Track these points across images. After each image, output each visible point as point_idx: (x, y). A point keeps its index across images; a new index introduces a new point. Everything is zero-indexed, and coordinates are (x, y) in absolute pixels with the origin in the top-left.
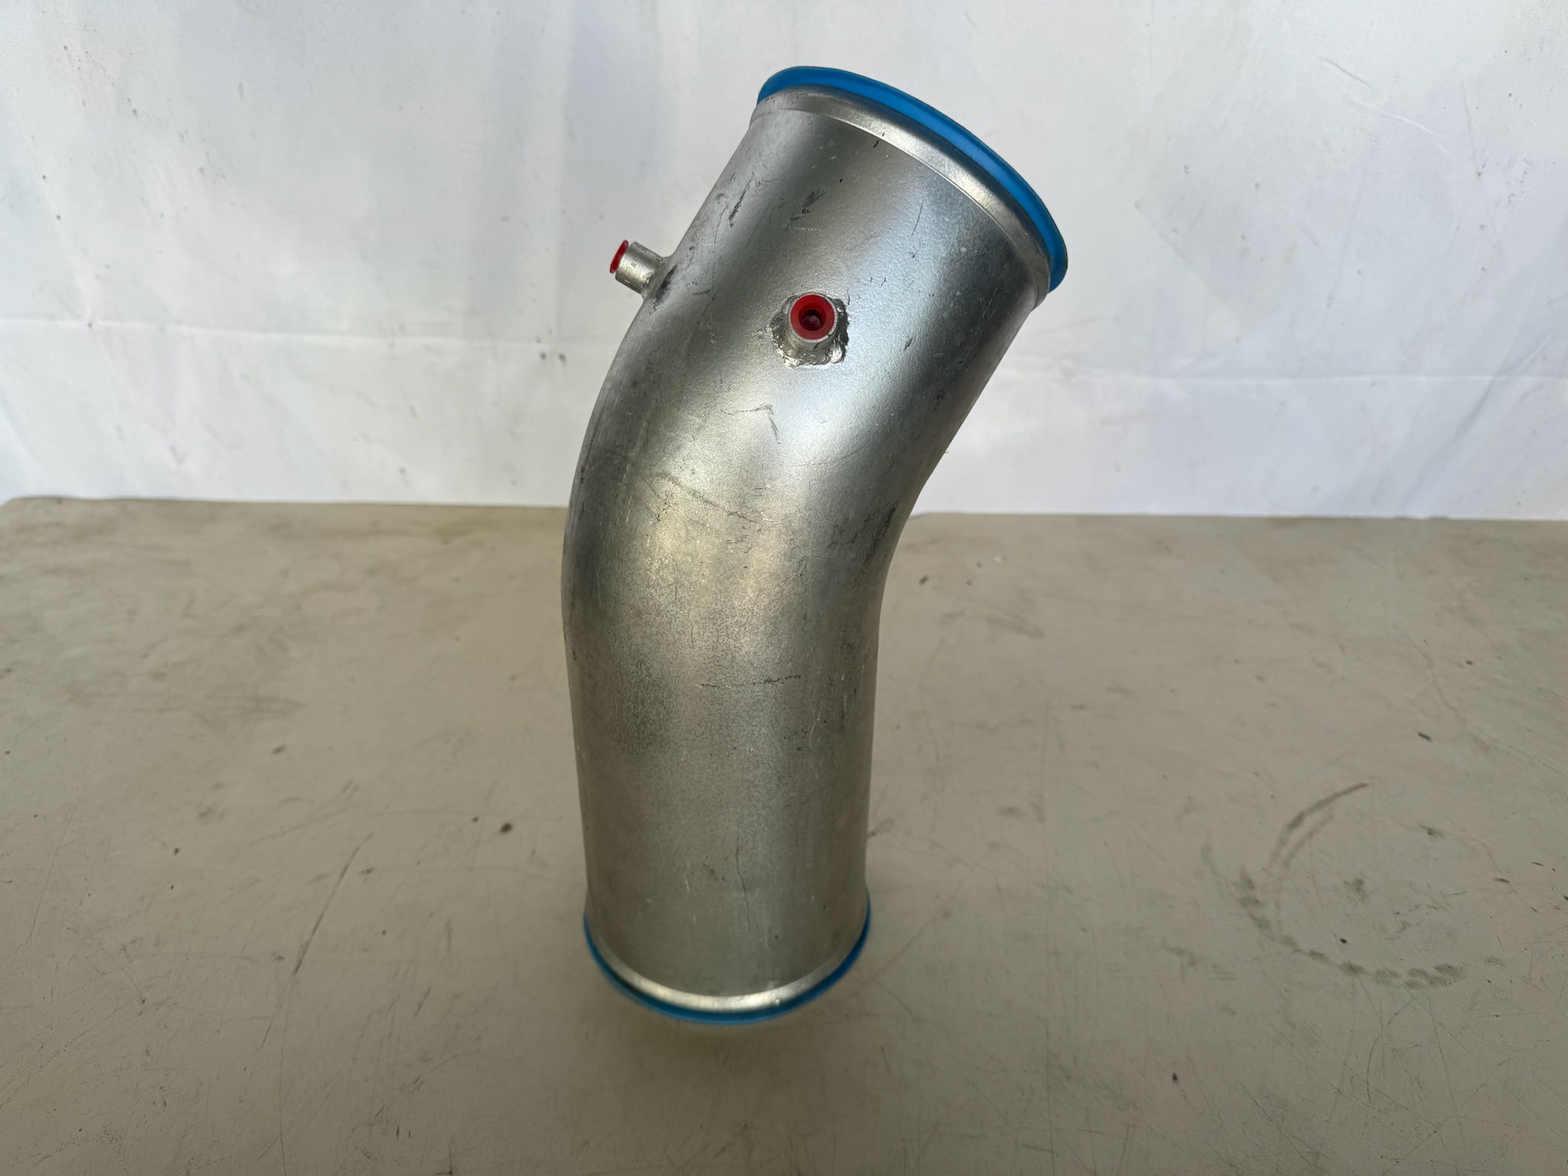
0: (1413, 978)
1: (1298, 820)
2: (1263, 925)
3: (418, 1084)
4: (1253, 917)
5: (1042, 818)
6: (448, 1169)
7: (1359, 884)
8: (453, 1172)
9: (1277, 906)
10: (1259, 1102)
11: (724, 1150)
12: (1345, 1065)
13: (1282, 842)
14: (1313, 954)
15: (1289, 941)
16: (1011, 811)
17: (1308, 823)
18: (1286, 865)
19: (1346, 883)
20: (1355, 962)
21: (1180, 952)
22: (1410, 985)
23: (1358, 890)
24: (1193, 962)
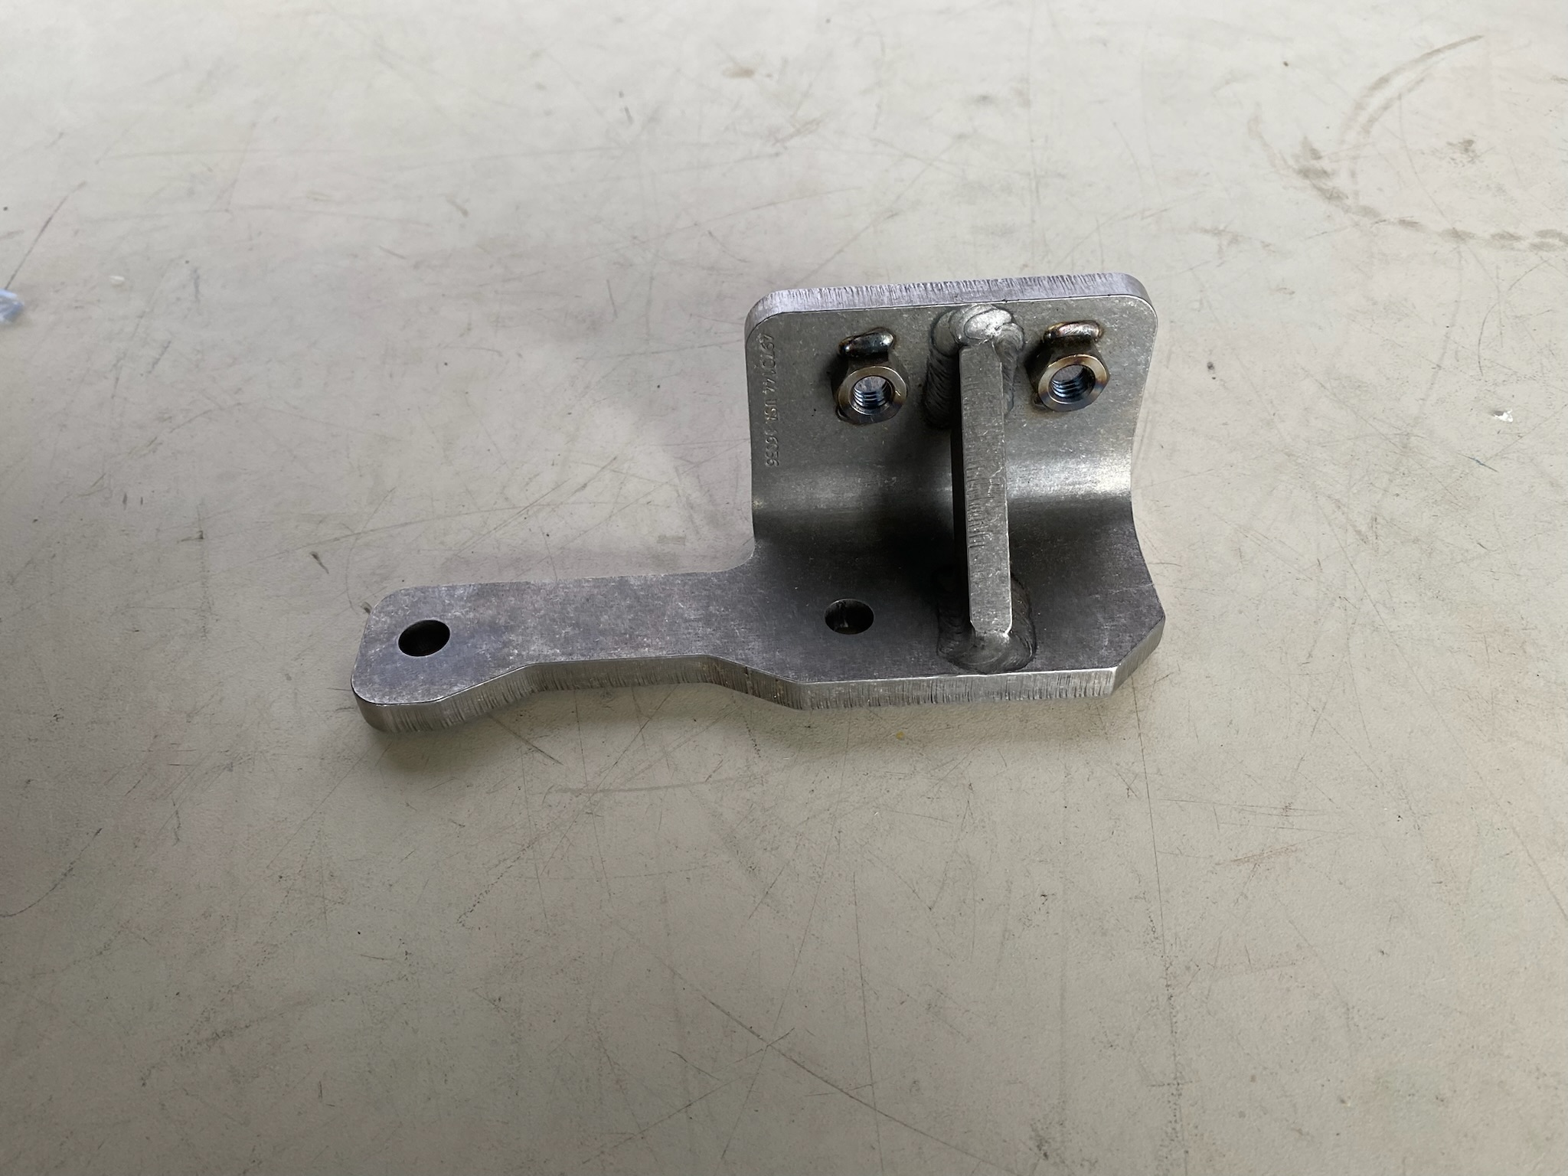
0: (1543, 240)
1: (1384, 81)
2: (1333, 196)
3: (152, 446)
4: (1320, 189)
5: (1027, 103)
6: (197, 535)
7: (1467, 145)
8: (204, 537)
9: (1353, 174)
10: (1328, 385)
11: (585, 486)
12: (1448, 338)
13: (1359, 107)
14: (1403, 222)
15: (1367, 211)
16: (984, 99)
17: (1399, 83)
18: (1366, 130)
19: (1450, 144)
20: (1459, 227)
21: (1217, 233)
22: (1536, 247)
23: (1467, 150)
24: (1235, 240)
